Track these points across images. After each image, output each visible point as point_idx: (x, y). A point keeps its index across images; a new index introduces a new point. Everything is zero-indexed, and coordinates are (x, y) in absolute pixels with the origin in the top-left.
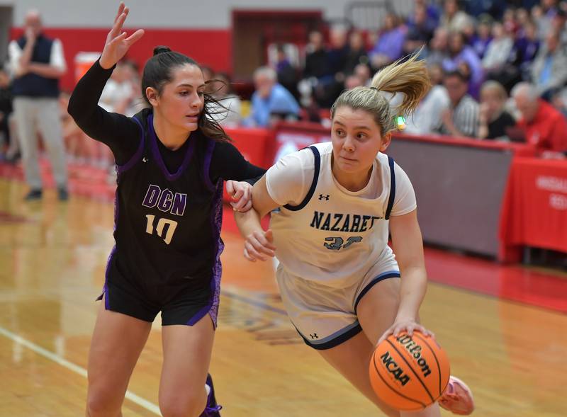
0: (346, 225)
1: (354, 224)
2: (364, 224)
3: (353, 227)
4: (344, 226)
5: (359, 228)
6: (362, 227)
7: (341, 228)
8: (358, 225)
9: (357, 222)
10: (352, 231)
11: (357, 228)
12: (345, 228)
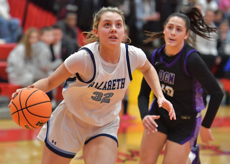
0: (105, 87)
1: (109, 86)
2: (114, 85)
3: (108, 87)
4: (104, 87)
5: (112, 88)
6: (113, 87)
7: (102, 88)
8: (110, 86)
9: (110, 84)
10: (108, 89)
11: (111, 87)
12: (104, 89)
